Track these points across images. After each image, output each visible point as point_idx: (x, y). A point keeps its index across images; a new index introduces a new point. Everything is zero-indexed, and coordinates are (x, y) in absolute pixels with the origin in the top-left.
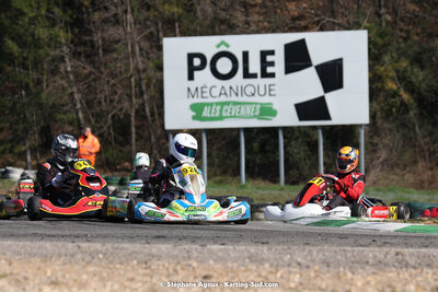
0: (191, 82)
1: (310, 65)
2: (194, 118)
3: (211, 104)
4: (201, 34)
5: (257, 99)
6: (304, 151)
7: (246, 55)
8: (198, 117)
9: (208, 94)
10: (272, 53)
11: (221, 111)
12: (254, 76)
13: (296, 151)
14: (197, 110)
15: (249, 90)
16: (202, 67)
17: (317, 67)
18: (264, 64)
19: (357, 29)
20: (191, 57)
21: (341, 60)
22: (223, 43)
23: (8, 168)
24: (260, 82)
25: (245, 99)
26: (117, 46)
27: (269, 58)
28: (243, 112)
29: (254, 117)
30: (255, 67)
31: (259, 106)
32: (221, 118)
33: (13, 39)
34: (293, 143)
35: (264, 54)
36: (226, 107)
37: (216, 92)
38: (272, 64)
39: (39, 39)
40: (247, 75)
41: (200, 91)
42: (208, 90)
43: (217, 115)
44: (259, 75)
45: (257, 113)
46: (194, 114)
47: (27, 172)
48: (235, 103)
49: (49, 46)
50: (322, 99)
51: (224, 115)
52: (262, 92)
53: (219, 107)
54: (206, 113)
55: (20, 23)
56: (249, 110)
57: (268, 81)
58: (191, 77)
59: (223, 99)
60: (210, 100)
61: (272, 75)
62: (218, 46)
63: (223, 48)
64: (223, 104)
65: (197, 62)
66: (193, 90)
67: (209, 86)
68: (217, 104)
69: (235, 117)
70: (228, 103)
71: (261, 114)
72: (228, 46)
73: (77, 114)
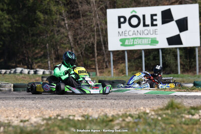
0: (120, 29)
1: (173, 20)
2: (122, 45)
3: (129, 39)
4: (125, 7)
5: (149, 36)
6: (173, 59)
7: (144, 16)
8: (123, 45)
9: (127, 34)
10: (156, 15)
11: (133, 42)
12: (148, 26)
13: (169, 59)
14: (123, 41)
15: (146, 32)
16: (124, 22)
17: (176, 21)
18: (152, 20)
19: (195, 3)
20: (119, 18)
21: (187, 18)
22: (134, 11)
23: (38, 69)
24: (151, 28)
25: (144, 36)
26: (87, 13)
27: (154, 18)
28: (143, 42)
29: (149, 44)
30: (148, 22)
31: (150, 39)
32: (133, 45)
33: (40, 11)
34: (167, 56)
35: (152, 16)
36: (135, 40)
37: (131, 33)
38: (156, 20)
39: (52, 11)
40: (145, 25)
41: (124, 33)
42: (127, 32)
43: (132, 43)
44: (150, 25)
45: (150, 42)
46: (121, 43)
47: (45, 71)
48: (140, 38)
49: (57, 14)
50: (179, 36)
51: (135, 43)
52: (152, 33)
53: (132, 40)
54: (127, 43)
55: (44, 4)
56: (146, 41)
57: (154, 28)
58: (120, 27)
59: (134, 36)
60: (128, 37)
61: (156, 25)
62: (132, 13)
63: (134, 14)
64: (134, 39)
65: (122, 20)
66: (121, 33)
67: (128, 30)
68: (132, 39)
69: (140, 44)
70: (136, 38)
71: (151, 43)
72: (136, 12)
73: (70, 44)
